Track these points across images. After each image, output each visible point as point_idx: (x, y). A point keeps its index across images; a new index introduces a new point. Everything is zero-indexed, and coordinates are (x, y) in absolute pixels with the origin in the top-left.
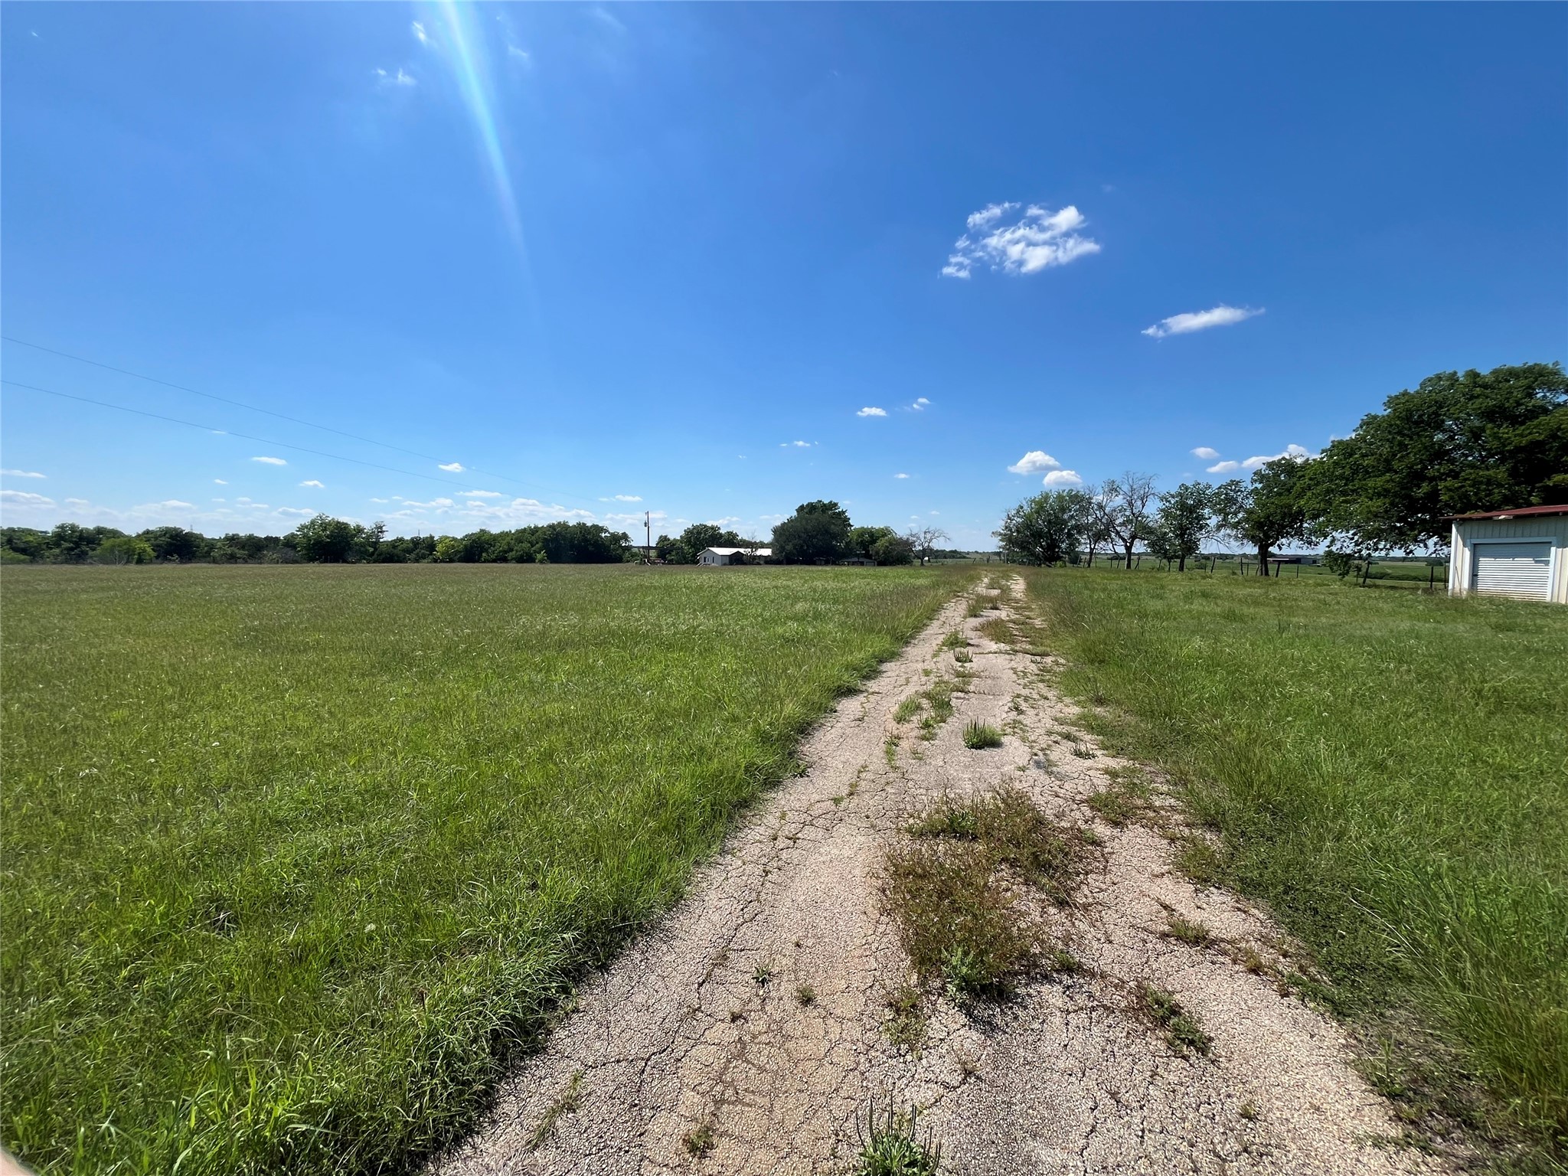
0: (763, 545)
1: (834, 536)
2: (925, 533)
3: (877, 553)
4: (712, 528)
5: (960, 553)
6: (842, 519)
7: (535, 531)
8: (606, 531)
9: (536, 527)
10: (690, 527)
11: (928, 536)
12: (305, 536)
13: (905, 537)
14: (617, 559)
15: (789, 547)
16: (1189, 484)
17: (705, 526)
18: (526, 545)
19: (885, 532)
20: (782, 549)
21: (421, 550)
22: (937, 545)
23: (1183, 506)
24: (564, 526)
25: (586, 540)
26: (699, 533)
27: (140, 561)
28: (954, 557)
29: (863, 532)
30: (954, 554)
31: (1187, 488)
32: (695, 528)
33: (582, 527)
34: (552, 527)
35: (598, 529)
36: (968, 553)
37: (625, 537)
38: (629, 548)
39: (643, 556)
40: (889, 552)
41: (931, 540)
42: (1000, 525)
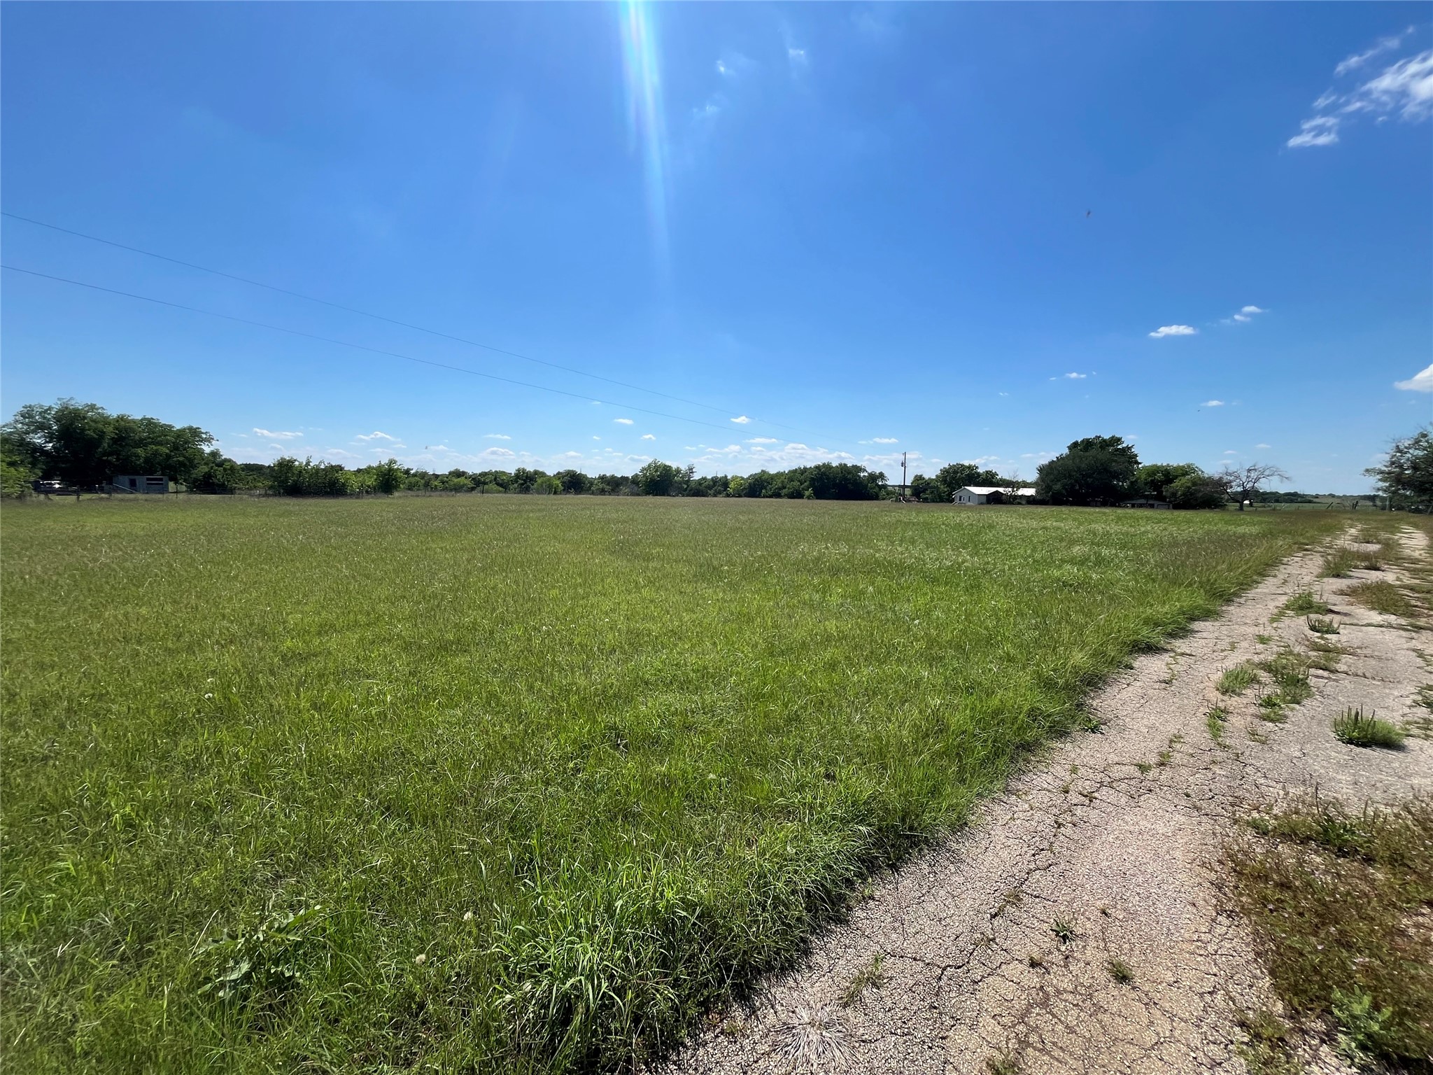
0: (1025, 485)
1: (1116, 475)
2: (1249, 471)
3: (1174, 494)
4: (969, 467)
5: (1303, 496)
6: (1128, 456)
7: (804, 471)
8: (865, 470)
9: (805, 468)
10: (947, 466)
11: (1253, 475)
12: (645, 475)
13: (1216, 477)
14: (874, 497)
15: (1058, 487)
17: (962, 465)
18: (796, 483)
19: (1185, 471)
20: (1048, 488)
21: (718, 487)
22: (1265, 486)
24: (827, 467)
25: (845, 479)
26: (955, 472)
27: (555, 493)
28: (1292, 501)
29: (1154, 470)
30: (1293, 497)
32: (951, 467)
33: (843, 467)
34: (817, 467)
35: (858, 469)
36: (1317, 496)
37: (881, 476)
38: (885, 486)
39: (898, 494)
40: (1191, 494)
41: (1257, 480)
42: (1381, 460)
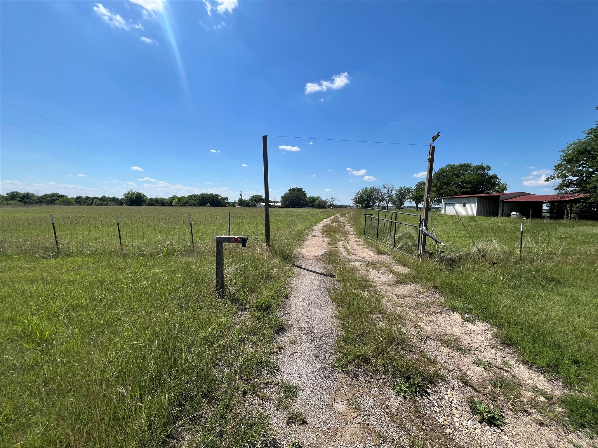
0: (278, 202)
1: (302, 200)
2: (331, 199)
3: (315, 205)
4: (260, 196)
5: (343, 206)
6: (304, 194)
7: (195, 196)
8: (221, 196)
9: (195, 195)
10: (253, 196)
11: (332, 200)
13: (325, 200)
15: (287, 203)
16: (402, 187)
17: (258, 195)
18: (192, 201)
19: (318, 198)
20: (285, 203)
22: (335, 203)
23: (401, 193)
24: (206, 194)
25: (214, 200)
26: (256, 198)
28: (341, 207)
29: (311, 198)
31: (402, 188)
33: (212, 195)
34: (202, 195)
35: (217, 196)
36: (346, 206)
37: (227, 199)
38: (228, 203)
39: (233, 205)
40: (320, 205)
41: (333, 201)
42: (353, 197)
